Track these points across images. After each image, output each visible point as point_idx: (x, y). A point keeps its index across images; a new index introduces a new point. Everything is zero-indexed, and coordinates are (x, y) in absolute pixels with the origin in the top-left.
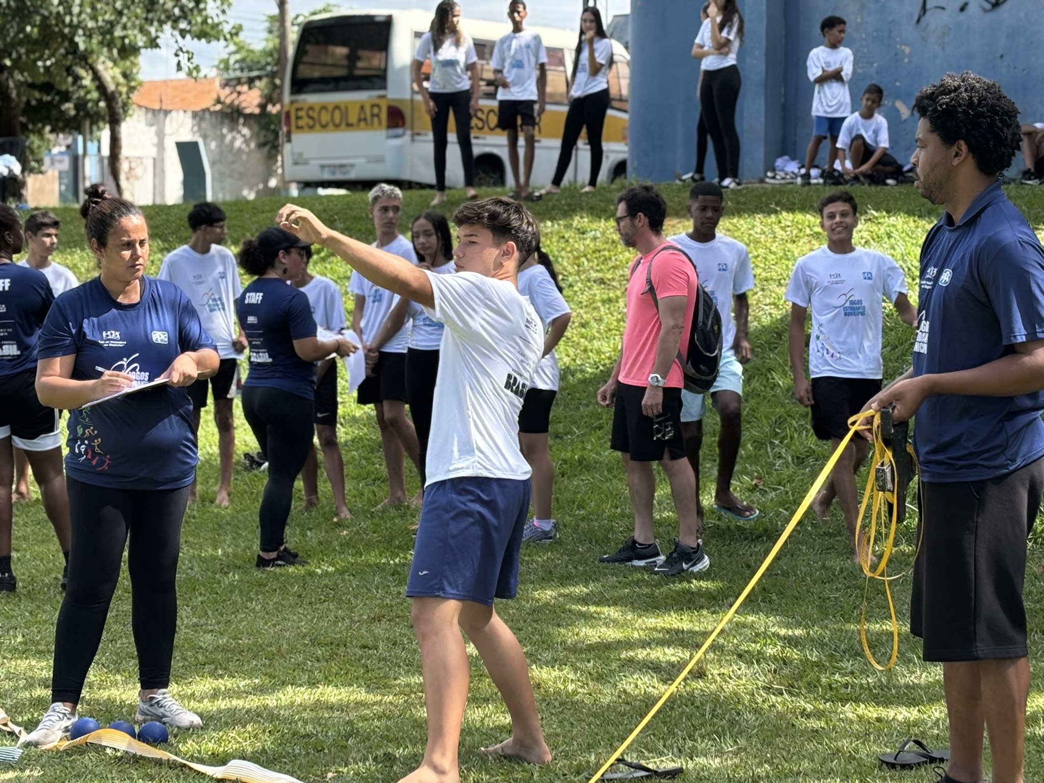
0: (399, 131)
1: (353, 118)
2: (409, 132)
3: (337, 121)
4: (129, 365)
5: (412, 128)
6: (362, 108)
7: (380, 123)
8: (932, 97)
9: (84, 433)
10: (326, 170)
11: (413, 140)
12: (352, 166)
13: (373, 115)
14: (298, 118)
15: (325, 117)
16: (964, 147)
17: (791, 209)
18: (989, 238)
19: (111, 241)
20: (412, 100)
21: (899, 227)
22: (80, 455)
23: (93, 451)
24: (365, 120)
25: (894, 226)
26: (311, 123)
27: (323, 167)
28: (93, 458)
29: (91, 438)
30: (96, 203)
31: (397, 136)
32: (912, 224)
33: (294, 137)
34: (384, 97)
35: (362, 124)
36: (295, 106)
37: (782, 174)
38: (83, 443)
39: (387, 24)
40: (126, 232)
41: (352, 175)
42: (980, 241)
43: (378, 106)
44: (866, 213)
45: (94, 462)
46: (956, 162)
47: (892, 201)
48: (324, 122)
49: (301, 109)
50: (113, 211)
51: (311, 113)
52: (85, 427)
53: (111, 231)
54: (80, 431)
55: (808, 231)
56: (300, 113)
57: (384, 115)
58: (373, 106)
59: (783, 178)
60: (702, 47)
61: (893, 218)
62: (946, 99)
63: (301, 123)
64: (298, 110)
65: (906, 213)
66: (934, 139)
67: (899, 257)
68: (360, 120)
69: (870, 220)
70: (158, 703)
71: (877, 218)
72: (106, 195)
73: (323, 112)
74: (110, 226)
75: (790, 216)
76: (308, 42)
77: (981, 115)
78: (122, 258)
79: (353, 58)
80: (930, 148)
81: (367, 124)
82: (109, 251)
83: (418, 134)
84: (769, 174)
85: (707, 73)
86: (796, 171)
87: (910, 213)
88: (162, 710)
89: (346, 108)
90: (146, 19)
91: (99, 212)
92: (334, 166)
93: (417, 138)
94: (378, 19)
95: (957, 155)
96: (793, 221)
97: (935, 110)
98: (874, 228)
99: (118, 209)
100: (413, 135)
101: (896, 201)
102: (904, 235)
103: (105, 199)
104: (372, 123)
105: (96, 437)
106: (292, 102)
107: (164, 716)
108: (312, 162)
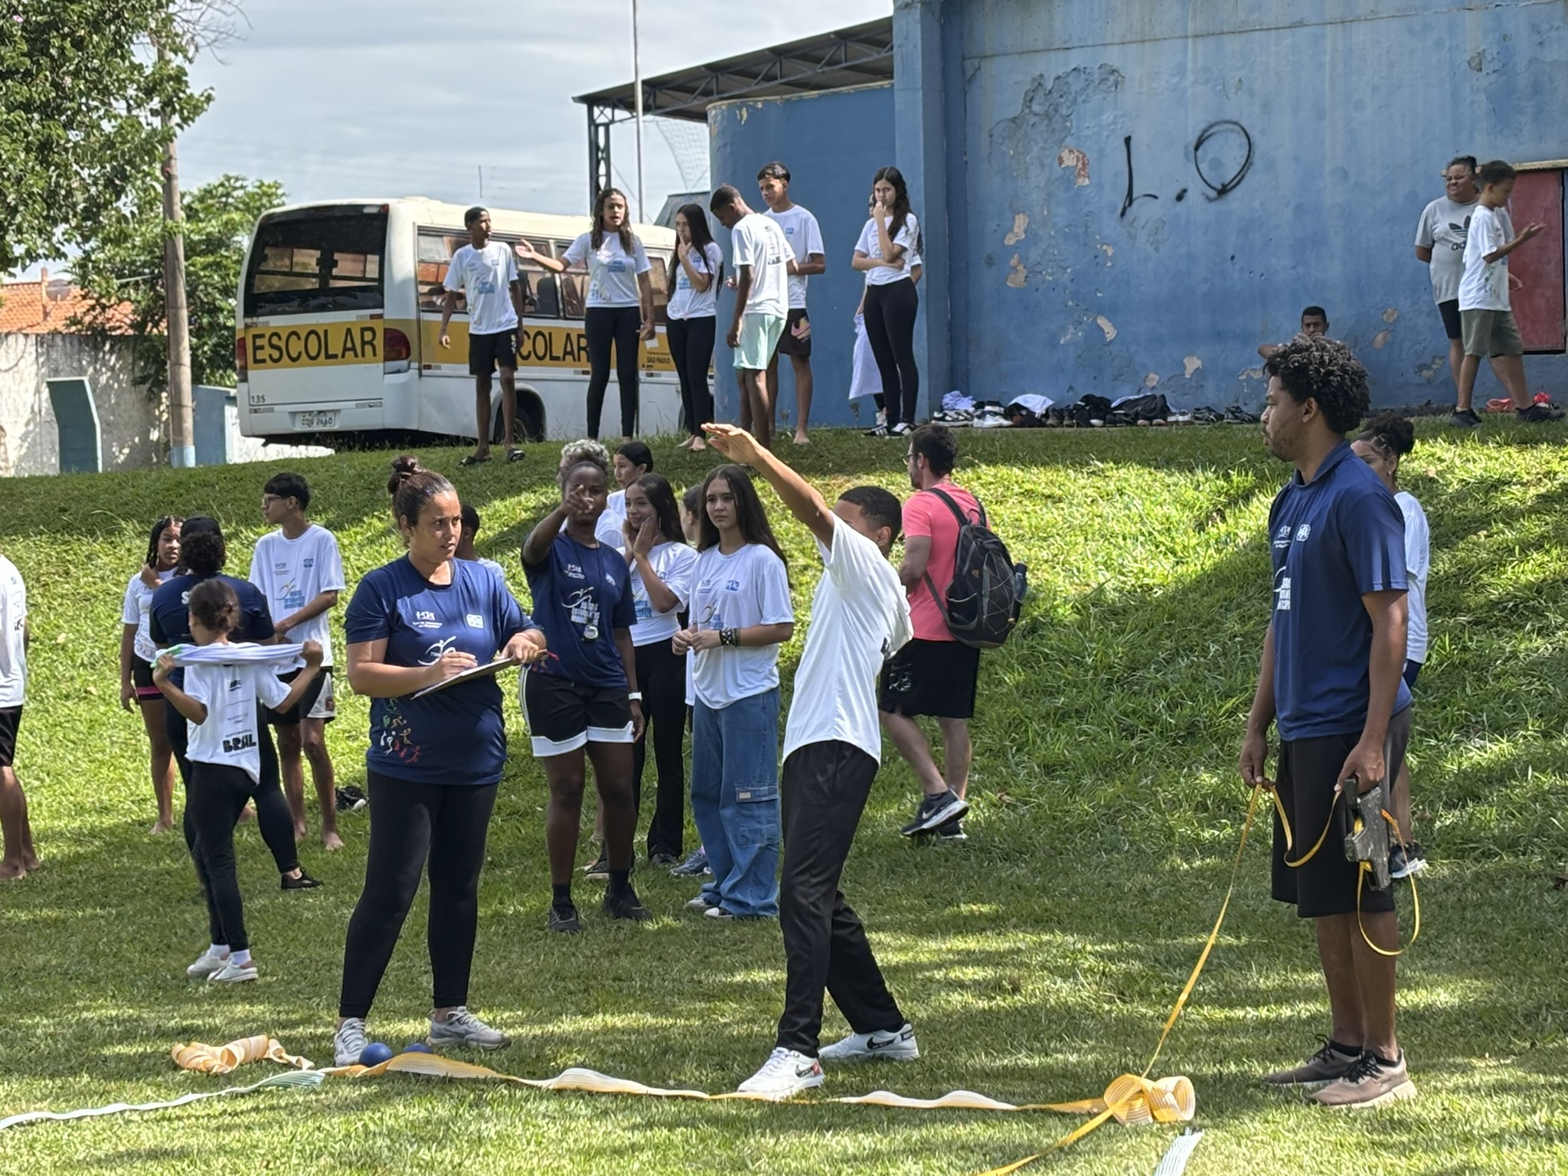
0: (404, 363)
1: (335, 347)
2: (415, 365)
3: (313, 353)
4: (446, 648)
5: (420, 361)
6: (349, 331)
7: (375, 354)
8: (1284, 355)
9: (391, 723)
10: (299, 419)
11: (421, 375)
12: (336, 412)
13: (364, 343)
14: (256, 348)
15: (296, 347)
16: (1314, 405)
17: (991, 462)
18: (1347, 491)
19: (423, 519)
20: (419, 321)
21: (1132, 481)
22: (386, 747)
23: (402, 742)
24: (353, 348)
25: (1126, 480)
26: (276, 354)
27: (293, 414)
28: (401, 749)
29: (399, 729)
30: (406, 477)
31: (399, 372)
32: (1147, 477)
33: (251, 374)
34: (380, 316)
35: (350, 354)
36: (253, 331)
37: (952, 413)
38: (389, 734)
39: (382, 215)
40: (440, 509)
41: (336, 426)
42: (1338, 493)
43: (372, 330)
44: (1088, 464)
45: (402, 754)
46: (1306, 419)
47: (1118, 448)
48: (294, 355)
49: (262, 336)
50: (425, 487)
51: (275, 340)
52: (392, 717)
53: (423, 508)
54: (386, 721)
55: (1016, 489)
56: (259, 342)
57: (379, 342)
58: (363, 330)
59: (957, 420)
60: (865, 255)
61: (1121, 471)
62: (1297, 357)
63: (260, 355)
64: (255, 337)
65: (1139, 463)
66: (1285, 397)
67: (1137, 519)
68: (345, 349)
69: (1093, 473)
70: (458, 1020)
71: (1103, 471)
72: (416, 469)
73: (294, 337)
74: (422, 502)
75: (992, 470)
76: (266, 244)
77: (1330, 373)
78: (434, 536)
79: (327, 264)
80: (1281, 405)
81: (356, 355)
82: (420, 530)
83: (429, 367)
84: (936, 415)
85: (873, 288)
86: (971, 410)
87: (1144, 463)
88: (465, 1027)
89: (326, 332)
90: (47, 218)
91: (410, 487)
92: (310, 413)
93: (425, 372)
94: (366, 211)
95: (1307, 412)
96: (995, 476)
97: (1287, 368)
98: (1100, 483)
99: (431, 485)
100: (420, 370)
101: (1123, 447)
102: (1139, 491)
103: (414, 473)
104: (363, 355)
105: (405, 727)
106: (247, 327)
107: (468, 1032)
108: (276, 408)
